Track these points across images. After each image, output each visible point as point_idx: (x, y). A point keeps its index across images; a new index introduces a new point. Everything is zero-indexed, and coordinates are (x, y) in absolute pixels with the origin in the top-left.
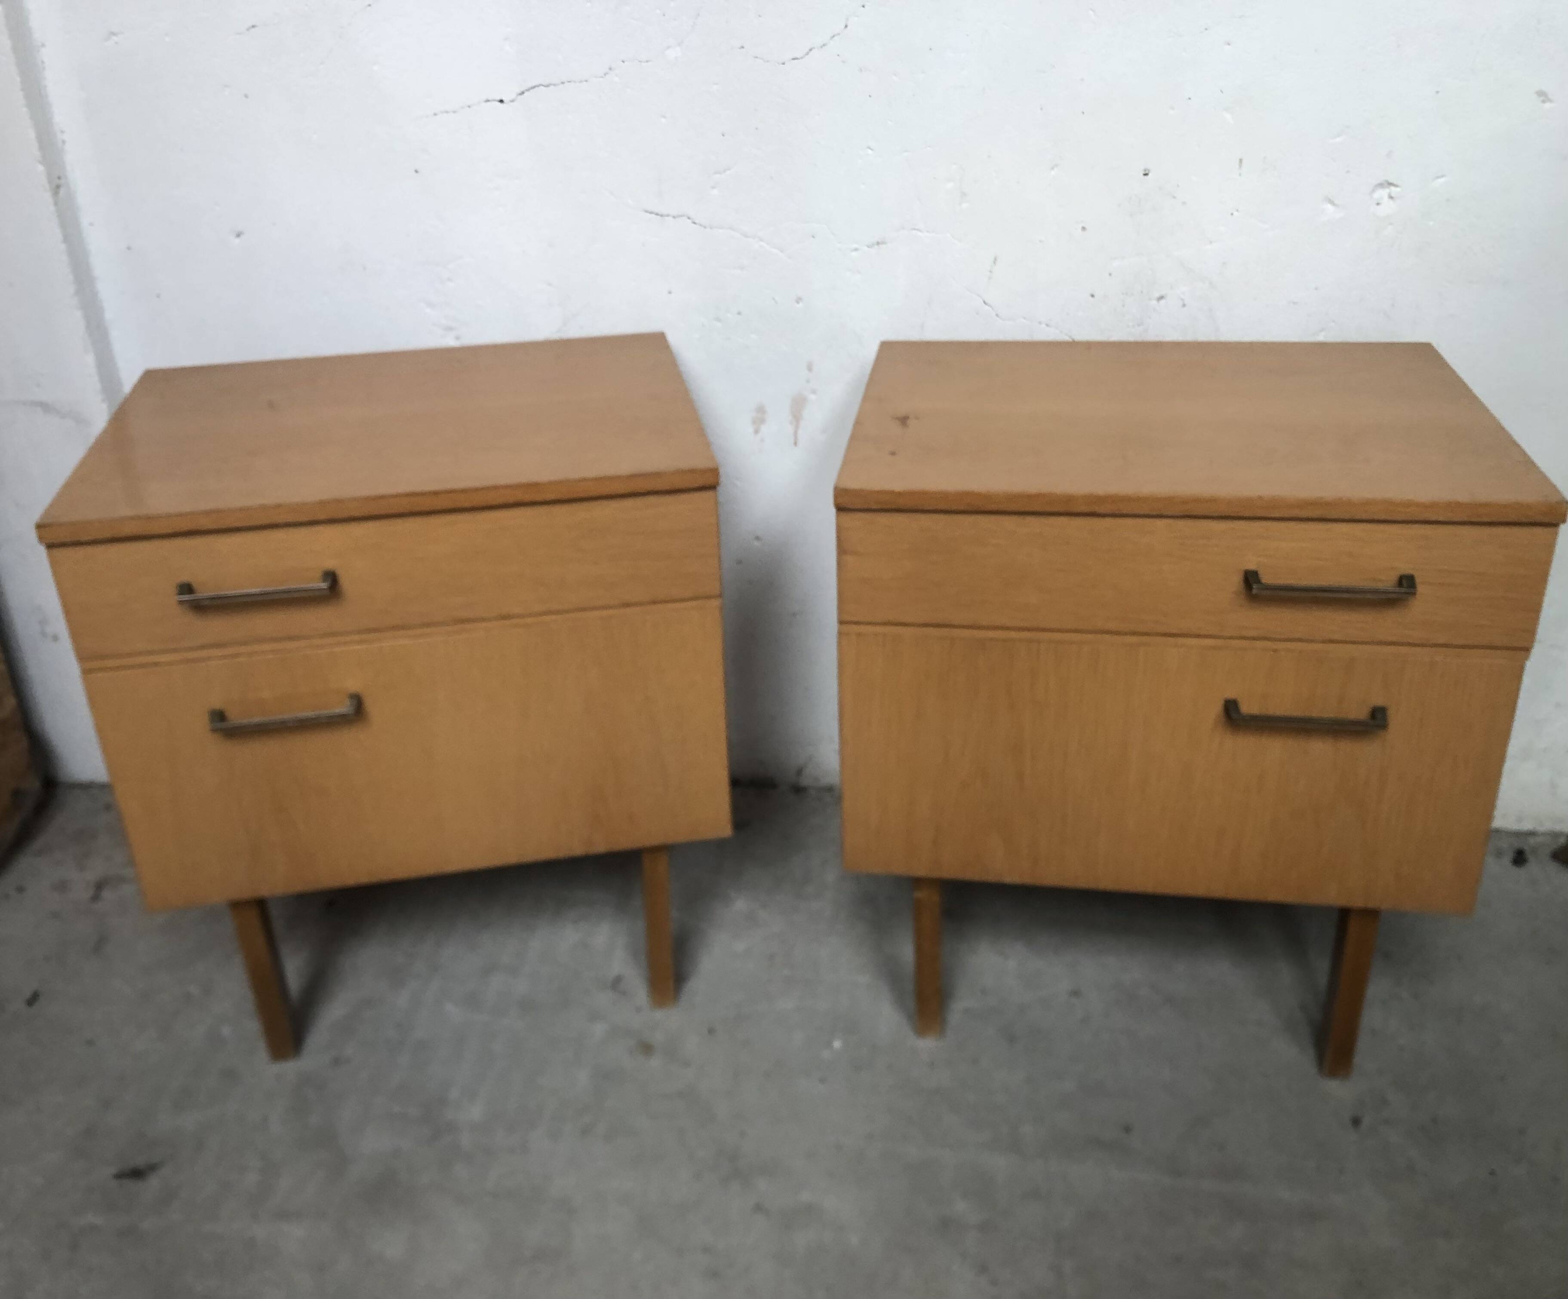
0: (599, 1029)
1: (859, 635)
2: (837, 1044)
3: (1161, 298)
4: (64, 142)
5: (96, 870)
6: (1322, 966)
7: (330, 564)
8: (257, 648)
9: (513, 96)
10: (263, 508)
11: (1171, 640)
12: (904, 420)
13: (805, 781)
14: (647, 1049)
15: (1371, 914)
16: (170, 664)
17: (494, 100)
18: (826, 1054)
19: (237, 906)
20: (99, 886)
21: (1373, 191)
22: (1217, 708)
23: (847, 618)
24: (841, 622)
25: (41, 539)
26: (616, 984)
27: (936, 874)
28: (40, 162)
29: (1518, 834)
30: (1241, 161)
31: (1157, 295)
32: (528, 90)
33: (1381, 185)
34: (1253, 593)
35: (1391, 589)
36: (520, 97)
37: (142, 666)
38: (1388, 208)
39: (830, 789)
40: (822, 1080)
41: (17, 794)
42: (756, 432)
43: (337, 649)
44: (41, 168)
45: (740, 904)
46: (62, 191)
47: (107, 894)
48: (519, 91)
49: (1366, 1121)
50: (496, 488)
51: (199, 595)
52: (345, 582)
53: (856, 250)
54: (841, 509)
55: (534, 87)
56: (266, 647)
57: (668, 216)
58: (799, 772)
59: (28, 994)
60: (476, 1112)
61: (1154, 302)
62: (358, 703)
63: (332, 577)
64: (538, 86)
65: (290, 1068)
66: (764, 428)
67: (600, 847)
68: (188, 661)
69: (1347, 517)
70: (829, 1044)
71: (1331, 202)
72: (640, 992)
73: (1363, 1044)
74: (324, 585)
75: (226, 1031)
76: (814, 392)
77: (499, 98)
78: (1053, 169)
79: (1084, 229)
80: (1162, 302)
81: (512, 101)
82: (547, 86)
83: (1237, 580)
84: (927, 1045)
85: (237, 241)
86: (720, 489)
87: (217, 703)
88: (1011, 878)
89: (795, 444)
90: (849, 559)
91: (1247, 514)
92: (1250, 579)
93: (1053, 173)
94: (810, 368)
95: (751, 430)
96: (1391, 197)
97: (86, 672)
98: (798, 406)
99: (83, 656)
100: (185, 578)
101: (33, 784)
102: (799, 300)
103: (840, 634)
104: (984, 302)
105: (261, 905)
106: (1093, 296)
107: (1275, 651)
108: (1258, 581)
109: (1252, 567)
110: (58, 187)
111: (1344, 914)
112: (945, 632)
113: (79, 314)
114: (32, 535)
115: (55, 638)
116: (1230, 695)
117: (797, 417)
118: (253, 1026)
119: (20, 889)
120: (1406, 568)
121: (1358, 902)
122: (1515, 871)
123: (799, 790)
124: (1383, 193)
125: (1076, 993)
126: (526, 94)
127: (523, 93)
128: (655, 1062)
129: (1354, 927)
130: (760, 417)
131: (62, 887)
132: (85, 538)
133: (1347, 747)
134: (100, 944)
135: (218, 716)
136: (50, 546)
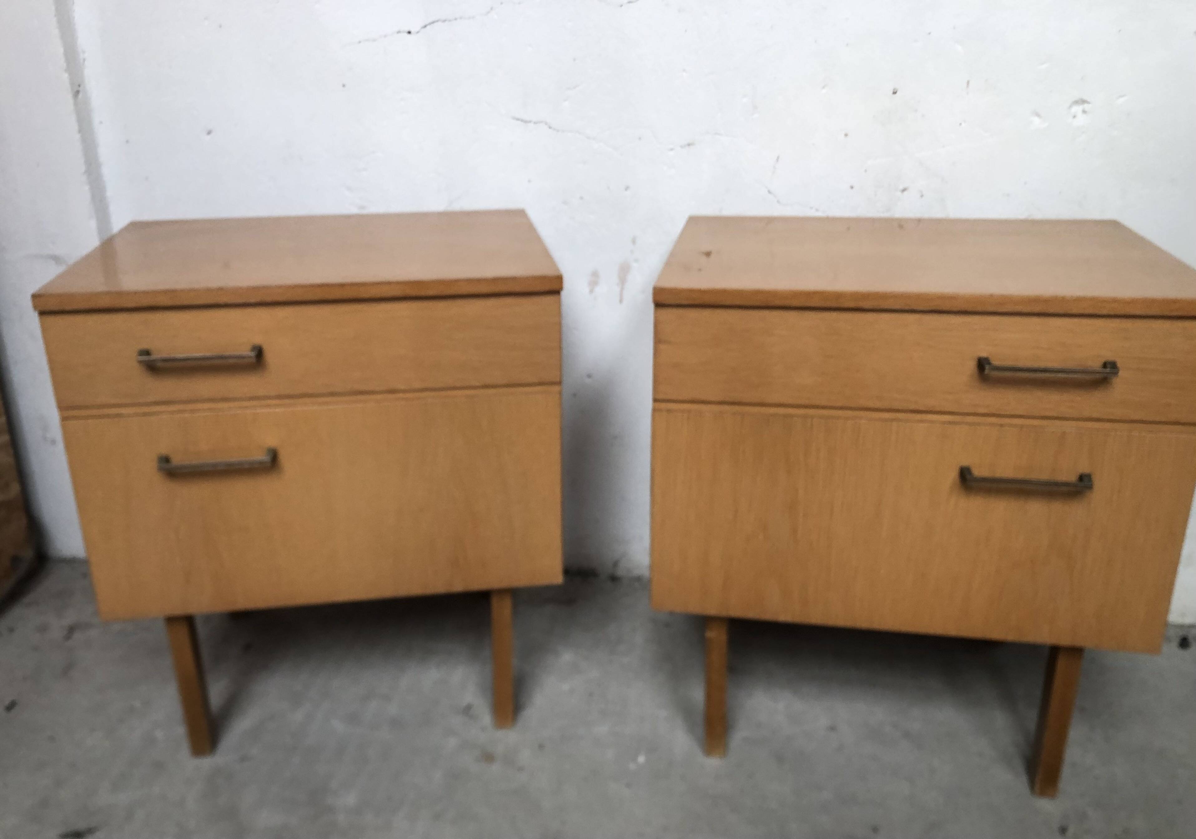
0: (452, 742)
1: (669, 411)
2: (641, 759)
3: (904, 190)
4: (84, 60)
5: (70, 617)
6: (1031, 717)
7: (258, 340)
8: (199, 406)
9: (417, 30)
10: (209, 290)
11: (919, 417)
12: (708, 254)
13: (620, 572)
14: (488, 757)
15: (1076, 652)
16: (129, 416)
17: (404, 32)
18: (632, 766)
19: (171, 620)
20: (71, 630)
21: (1070, 107)
22: (953, 475)
23: (661, 396)
24: (655, 400)
25: (35, 307)
26: (467, 710)
27: (724, 613)
28: (66, 71)
29: (1182, 627)
30: (968, 83)
31: (901, 187)
32: (430, 24)
33: (1077, 102)
34: (986, 373)
35: (1098, 369)
36: (423, 30)
37: (108, 416)
38: (1081, 120)
39: (639, 579)
40: (628, 785)
41: (15, 560)
42: (591, 291)
43: (259, 411)
44: (66, 76)
45: (567, 657)
46: (80, 96)
47: (78, 636)
48: (423, 24)
49: (1071, 831)
50: (389, 283)
51: (154, 357)
52: (269, 356)
53: (672, 149)
54: (658, 305)
55: (433, 22)
56: (206, 406)
57: (530, 122)
58: (616, 564)
59: (7, 702)
60: (350, 799)
61: (899, 193)
62: (274, 457)
63: (259, 352)
64: (437, 21)
65: (206, 763)
66: (598, 289)
67: (458, 587)
68: (145, 414)
69: (1061, 312)
70: (634, 759)
71: (1038, 115)
72: (486, 718)
73: (1066, 772)
74: (253, 354)
75: (159, 734)
76: (636, 260)
77: (407, 29)
78: (824, 87)
79: (846, 135)
80: (905, 193)
81: (418, 32)
82: (444, 21)
83: (972, 365)
84: (713, 763)
85: (209, 137)
86: (564, 293)
87: (164, 450)
88: (785, 616)
89: (621, 301)
90: (662, 347)
91: (979, 309)
92: (982, 364)
93: (824, 91)
94: (634, 241)
95: (587, 290)
96: (1084, 112)
97: (64, 419)
98: (624, 271)
99: (64, 407)
100: (145, 346)
101: (28, 554)
102: (627, 188)
103: (654, 410)
104: (769, 192)
105: (189, 621)
106: (852, 187)
107: (1001, 425)
108: (989, 363)
109: (984, 355)
110: (78, 92)
111: (1054, 651)
112: (737, 408)
113: (87, 188)
114: (28, 303)
115: (54, 442)
116: (965, 463)
117: (623, 281)
118: (180, 730)
119: (11, 630)
120: (1109, 356)
121: (1065, 641)
122: (1181, 653)
123: (614, 579)
124: (1077, 109)
125: (832, 728)
126: (428, 27)
127: (425, 26)
128: (496, 768)
129: (1062, 663)
130: (594, 279)
131: (43, 629)
132: (68, 308)
133: (1057, 507)
134: (67, 670)
135: (165, 460)
136: (42, 313)
